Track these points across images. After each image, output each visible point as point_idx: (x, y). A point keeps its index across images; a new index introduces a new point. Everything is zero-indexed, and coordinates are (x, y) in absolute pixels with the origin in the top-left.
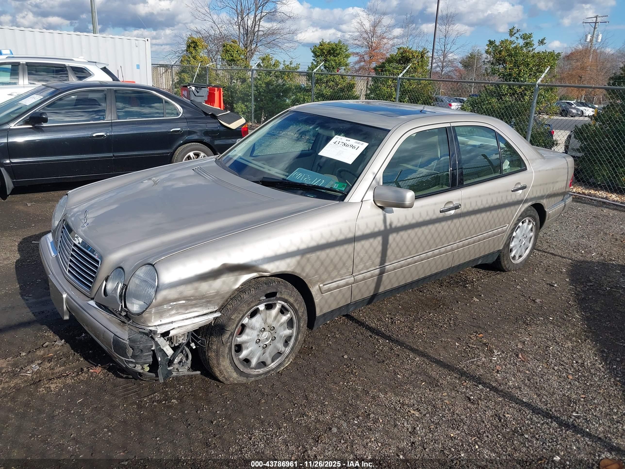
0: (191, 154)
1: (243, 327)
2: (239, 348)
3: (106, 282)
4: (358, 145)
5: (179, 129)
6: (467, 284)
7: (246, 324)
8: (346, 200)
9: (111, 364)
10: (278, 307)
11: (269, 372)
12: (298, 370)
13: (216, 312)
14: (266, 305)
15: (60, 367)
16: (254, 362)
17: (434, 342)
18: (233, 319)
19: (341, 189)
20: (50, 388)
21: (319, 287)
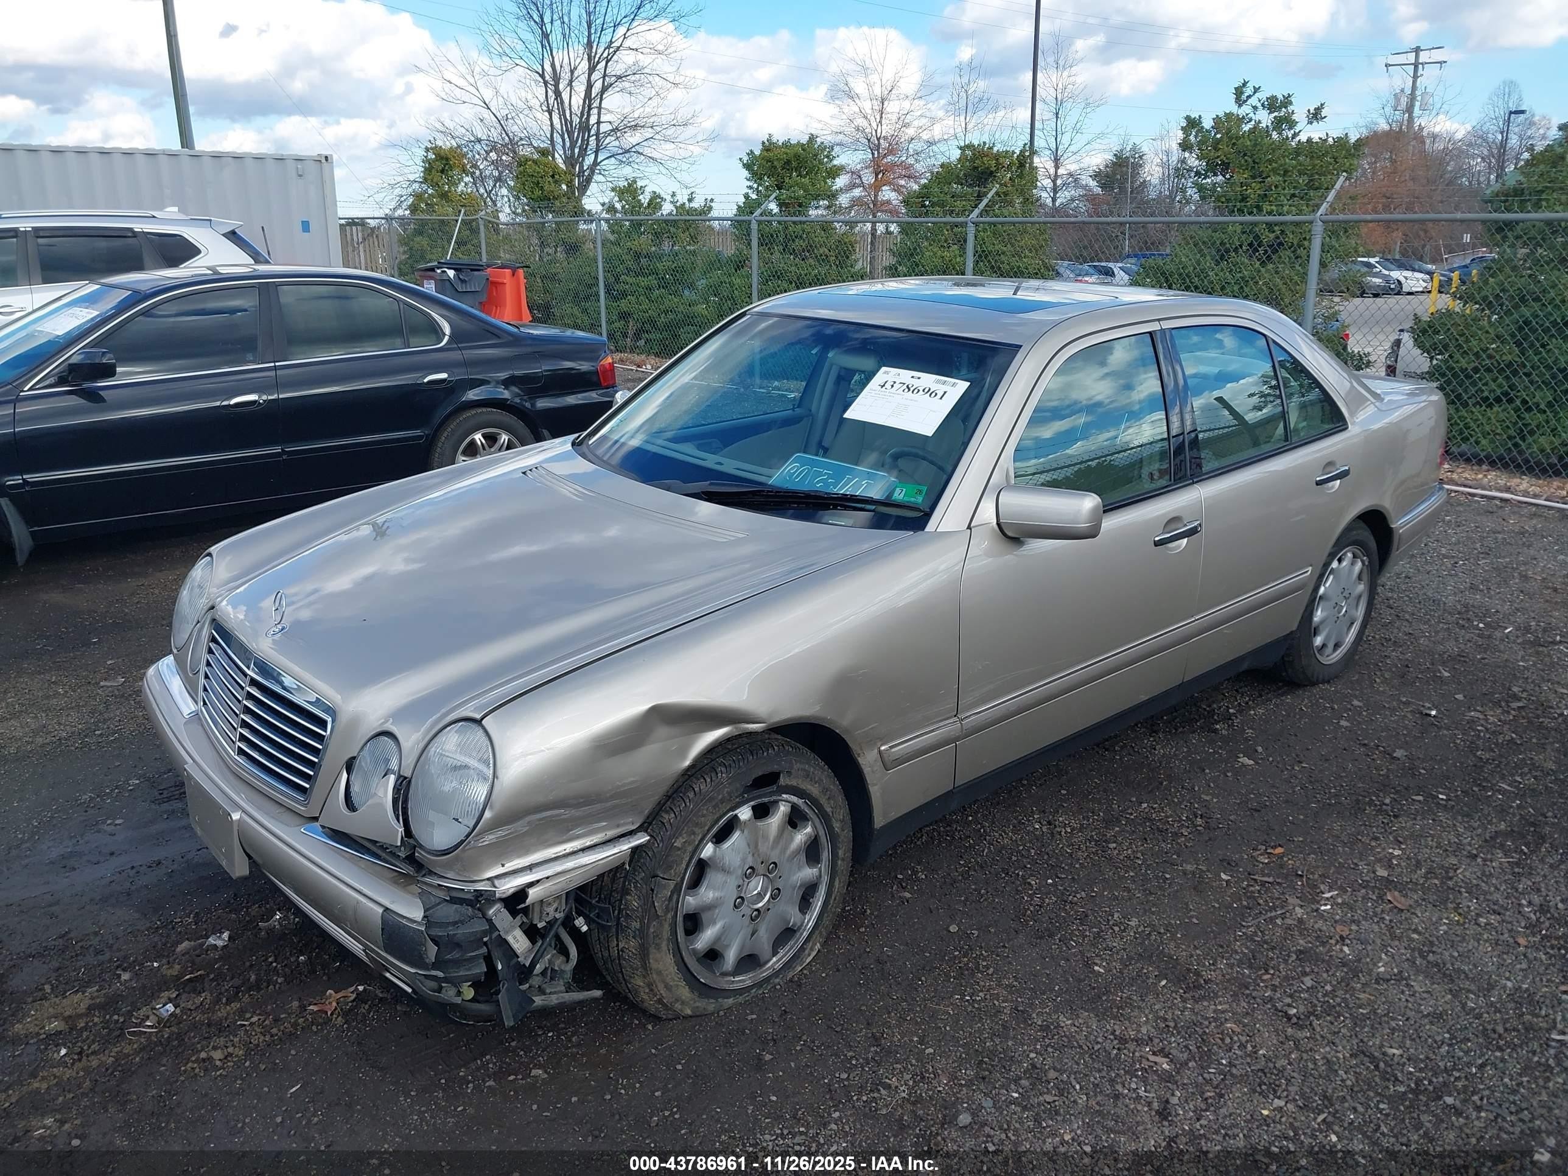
0: (478, 437)
1: (702, 867)
2: (693, 923)
3: (348, 774)
4: (944, 388)
5: (444, 376)
6: (1217, 722)
7: (710, 858)
8: (930, 527)
9: (361, 988)
10: (783, 809)
11: (767, 979)
12: (838, 970)
13: (631, 833)
14: (754, 808)
15: (229, 1002)
16: (731, 956)
17: (1168, 876)
18: (679, 849)
19: (913, 499)
20: (210, 1059)
21: (880, 752)
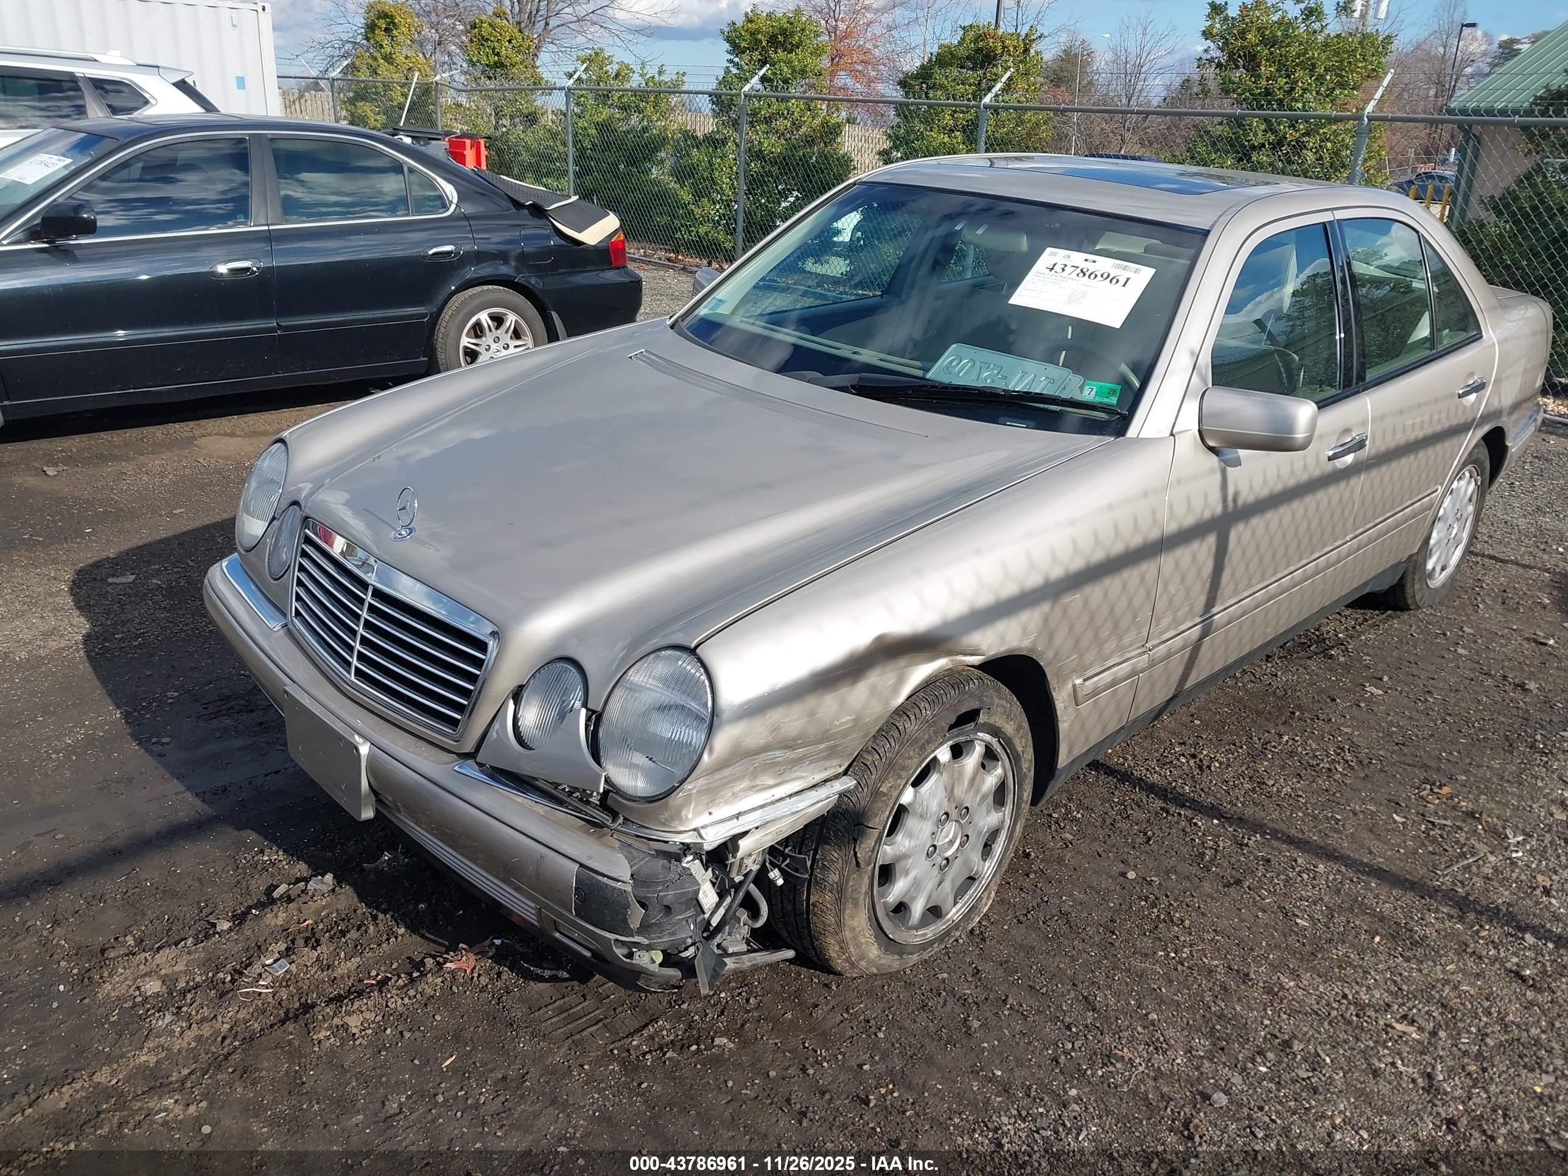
0: (484, 317)
1: (901, 812)
2: (887, 873)
3: (515, 704)
4: (1127, 274)
5: (449, 248)
6: (1332, 648)
7: (910, 804)
8: (1132, 432)
9: (498, 942)
10: (979, 749)
11: (947, 933)
12: (1019, 922)
13: (837, 777)
14: (952, 748)
15: (348, 958)
16: (918, 909)
17: (1339, 817)
18: (885, 795)
20: (345, 1027)
21: (1074, 686)
